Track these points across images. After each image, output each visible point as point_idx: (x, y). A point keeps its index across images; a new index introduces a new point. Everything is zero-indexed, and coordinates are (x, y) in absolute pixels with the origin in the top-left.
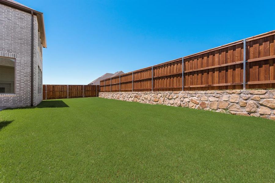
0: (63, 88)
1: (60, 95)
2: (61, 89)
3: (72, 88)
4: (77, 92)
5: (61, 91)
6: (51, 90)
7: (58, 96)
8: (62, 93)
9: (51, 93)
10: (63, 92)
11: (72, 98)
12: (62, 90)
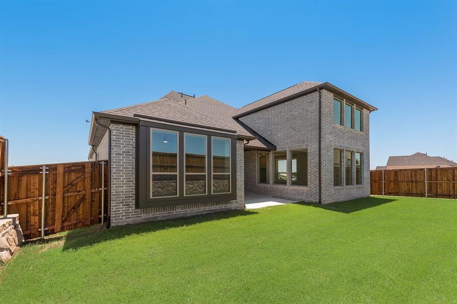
0: (416, 176)
1: (409, 189)
2: (412, 177)
3: (437, 175)
4: (452, 185)
5: (412, 182)
6: (392, 179)
7: (405, 191)
8: (412, 186)
9: (392, 183)
10: (414, 184)
11: (437, 197)
12: (414, 179)
